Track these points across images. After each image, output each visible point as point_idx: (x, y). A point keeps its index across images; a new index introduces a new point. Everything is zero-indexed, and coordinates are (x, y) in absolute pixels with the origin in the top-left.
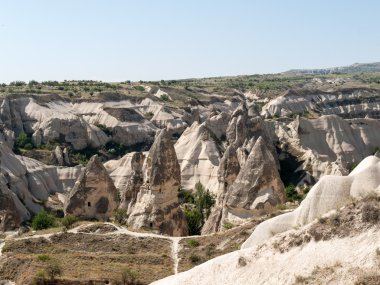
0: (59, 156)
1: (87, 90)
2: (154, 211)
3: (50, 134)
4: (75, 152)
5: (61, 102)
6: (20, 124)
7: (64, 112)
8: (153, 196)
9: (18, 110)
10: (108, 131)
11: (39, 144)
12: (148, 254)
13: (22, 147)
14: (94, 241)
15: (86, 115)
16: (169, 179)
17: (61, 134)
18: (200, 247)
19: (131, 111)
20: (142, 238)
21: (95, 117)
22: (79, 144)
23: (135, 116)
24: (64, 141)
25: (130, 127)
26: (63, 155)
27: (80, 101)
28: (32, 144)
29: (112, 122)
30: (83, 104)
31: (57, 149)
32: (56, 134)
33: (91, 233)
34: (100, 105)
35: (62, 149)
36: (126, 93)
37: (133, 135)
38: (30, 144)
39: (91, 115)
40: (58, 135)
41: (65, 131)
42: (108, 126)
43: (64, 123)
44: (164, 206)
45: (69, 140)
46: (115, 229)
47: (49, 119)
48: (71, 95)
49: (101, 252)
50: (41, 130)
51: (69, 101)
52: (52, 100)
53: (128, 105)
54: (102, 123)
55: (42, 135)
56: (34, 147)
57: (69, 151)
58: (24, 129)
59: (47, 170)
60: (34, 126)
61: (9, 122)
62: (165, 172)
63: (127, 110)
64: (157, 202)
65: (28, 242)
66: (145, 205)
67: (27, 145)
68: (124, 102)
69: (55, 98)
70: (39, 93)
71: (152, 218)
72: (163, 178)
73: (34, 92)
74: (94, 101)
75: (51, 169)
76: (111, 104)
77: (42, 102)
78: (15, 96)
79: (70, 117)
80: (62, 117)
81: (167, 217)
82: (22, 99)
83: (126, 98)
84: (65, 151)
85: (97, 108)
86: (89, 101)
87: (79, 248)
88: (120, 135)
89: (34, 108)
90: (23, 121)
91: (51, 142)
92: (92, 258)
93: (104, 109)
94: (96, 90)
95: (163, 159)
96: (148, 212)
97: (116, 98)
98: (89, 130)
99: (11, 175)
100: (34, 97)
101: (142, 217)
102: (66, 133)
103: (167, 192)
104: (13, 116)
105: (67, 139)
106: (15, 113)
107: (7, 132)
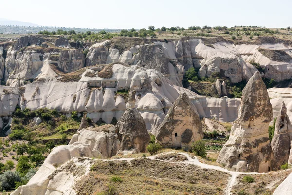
0: (218, 87)
1: (248, 34)
2: (242, 143)
3: (213, 69)
4: (232, 85)
5: (225, 44)
6: (190, 60)
7: (226, 52)
8: (243, 131)
9: (190, 49)
10: (261, 69)
11: (203, 77)
12: (206, 185)
13: (190, 79)
14: (166, 168)
15: (245, 54)
16: (258, 116)
17: (221, 70)
18: (254, 184)
19: (282, 53)
20: (206, 170)
21: (251, 57)
22: (236, 78)
23: (285, 57)
24: (224, 76)
25: (280, 66)
26: (222, 87)
27: (241, 43)
28: (198, 77)
29: (264, 61)
30: (243, 45)
31: (217, 82)
32: (217, 70)
33: (165, 161)
34: (257, 47)
35: (222, 82)
36: (281, 37)
37: (282, 73)
38: (196, 77)
39: (249, 54)
40: (219, 71)
41: (225, 67)
42: (261, 64)
43: (225, 61)
44: (252, 140)
45: (228, 75)
46: (186, 159)
47: (213, 57)
48: (234, 38)
49: (166, 179)
50: (206, 66)
51: (231, 43)
52: (218, 41)
53: (281, 47)
54: (256, 62)
55: (206, 70)
56: (200, 79)
57: (227, 84)
58: (193, 65)
59: (198, 99)
60: (202, 63)
61: (182, 59)
62: (255, 110)
63: (279, 51)
64: (246, 136)
65: (112, 164)
66: (236, 138)
67: (194, 77)
68: (278, 45)
69: (220, 40)
70: (207, 36)
71: (241, 150)
72: (253, 115)
73: (203, 35)
74: (252, 44)
75: (202, 98)
76: (266, 47)
77: (209, 43)
78: (188, 38)
79: (230, 56)
80: (223, 56)
81: (255, 151)
82: (193, 40)
83: (280, 41)
84: (223, 84)
85: (254, 49)
86: (248, 43)
87: (150, 174)
88: (271, 72)
89: (201, 48)
90: (193, 58)
91: (213, 76)
92: (157, 184)
93: (260, 51)
94: (255, 34)
95: (254, 98)
96: (237, 144)
97: (272, 41)
98: (245, 67)
99: (167, 101)
100: (203, 39)
101: (233, 148)
102: (226, 69)
103: (256, 128)
104: (185, 54)
105: (226, 74)
106: (187, 52)
107: (179, 66)
